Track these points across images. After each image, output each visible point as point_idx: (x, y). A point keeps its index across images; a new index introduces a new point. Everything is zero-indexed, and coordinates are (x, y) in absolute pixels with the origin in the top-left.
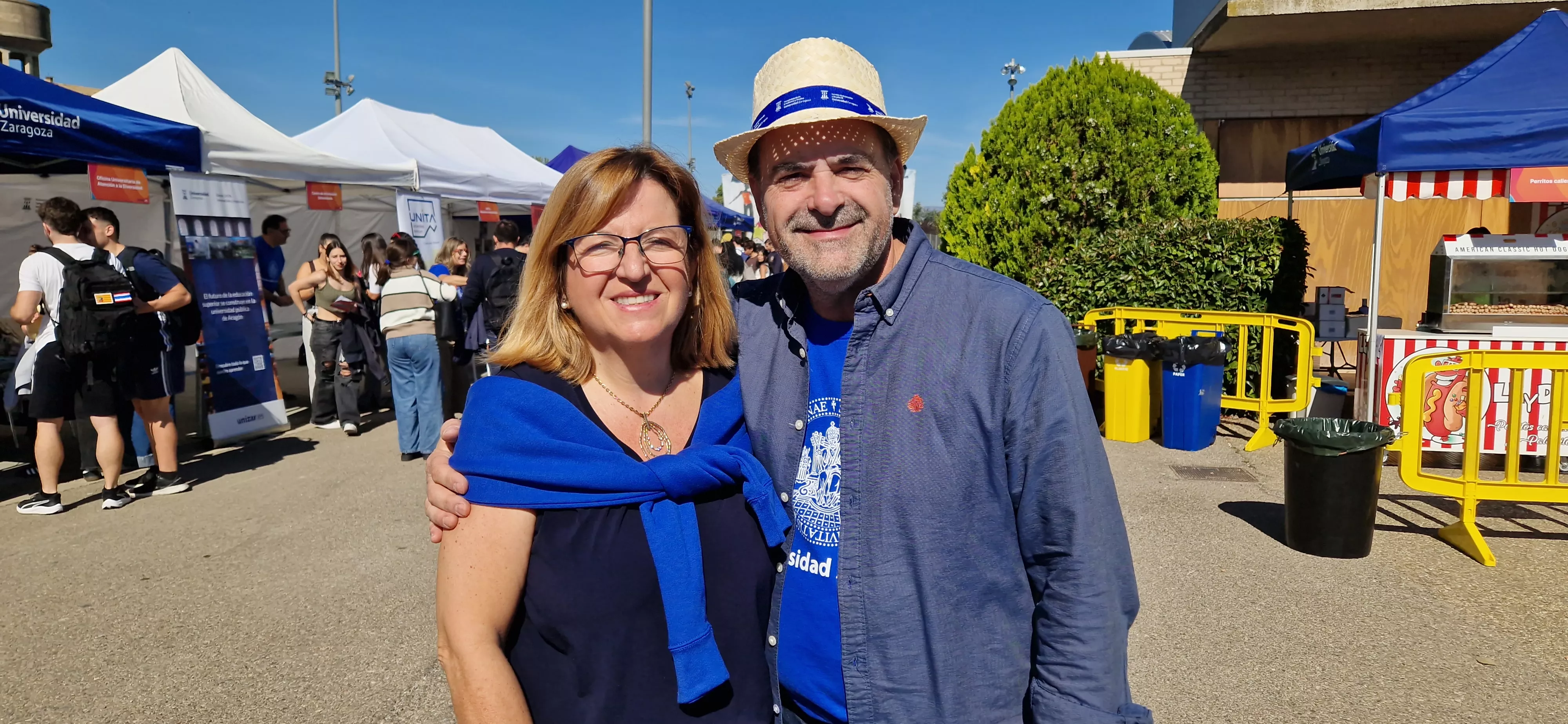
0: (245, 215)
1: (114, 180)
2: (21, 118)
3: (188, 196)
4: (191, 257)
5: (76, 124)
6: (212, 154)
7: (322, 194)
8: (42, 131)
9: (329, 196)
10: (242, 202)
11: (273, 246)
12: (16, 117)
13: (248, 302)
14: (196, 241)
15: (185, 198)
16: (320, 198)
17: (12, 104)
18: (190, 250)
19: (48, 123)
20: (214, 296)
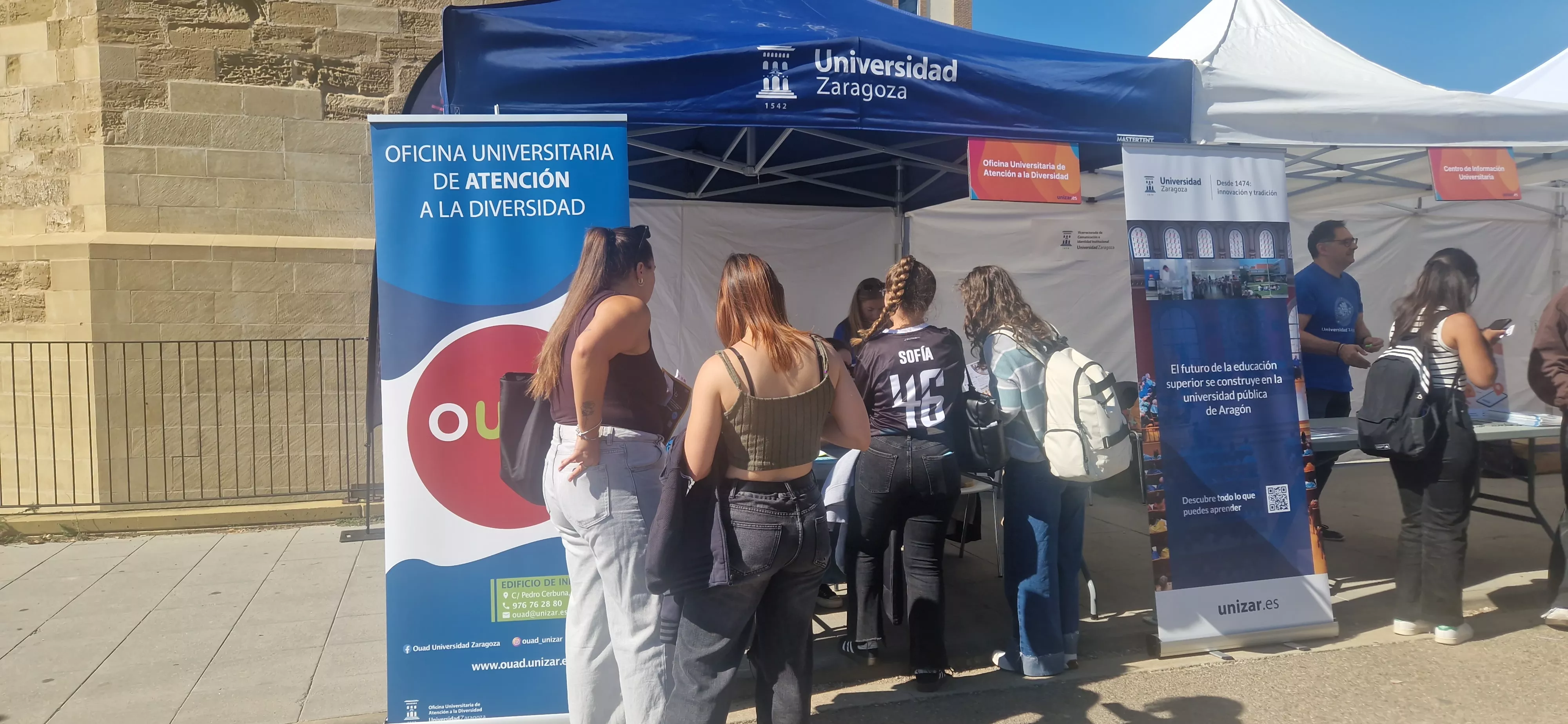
0: (1276, 216)
1: (1016, 165)
2: (853, 71)
3: (1157, 185)
4: (1151, 297)
5: (950, 73)
6: (1217, 108)
7: (1467, 169)
8: (888, 91)
9: (1485, 173)
10: (1275, 193)
11: (1337, 275)
12: (846, 70)
13: (1266, 380)
14: (1165, 267)
15: (1150, 190)
16: (1463, 177)
17: (839, 49)
18: (1151, 284)
19: (901, 74)
20: (1192, 369)
